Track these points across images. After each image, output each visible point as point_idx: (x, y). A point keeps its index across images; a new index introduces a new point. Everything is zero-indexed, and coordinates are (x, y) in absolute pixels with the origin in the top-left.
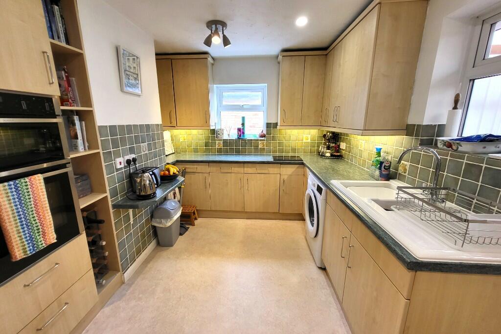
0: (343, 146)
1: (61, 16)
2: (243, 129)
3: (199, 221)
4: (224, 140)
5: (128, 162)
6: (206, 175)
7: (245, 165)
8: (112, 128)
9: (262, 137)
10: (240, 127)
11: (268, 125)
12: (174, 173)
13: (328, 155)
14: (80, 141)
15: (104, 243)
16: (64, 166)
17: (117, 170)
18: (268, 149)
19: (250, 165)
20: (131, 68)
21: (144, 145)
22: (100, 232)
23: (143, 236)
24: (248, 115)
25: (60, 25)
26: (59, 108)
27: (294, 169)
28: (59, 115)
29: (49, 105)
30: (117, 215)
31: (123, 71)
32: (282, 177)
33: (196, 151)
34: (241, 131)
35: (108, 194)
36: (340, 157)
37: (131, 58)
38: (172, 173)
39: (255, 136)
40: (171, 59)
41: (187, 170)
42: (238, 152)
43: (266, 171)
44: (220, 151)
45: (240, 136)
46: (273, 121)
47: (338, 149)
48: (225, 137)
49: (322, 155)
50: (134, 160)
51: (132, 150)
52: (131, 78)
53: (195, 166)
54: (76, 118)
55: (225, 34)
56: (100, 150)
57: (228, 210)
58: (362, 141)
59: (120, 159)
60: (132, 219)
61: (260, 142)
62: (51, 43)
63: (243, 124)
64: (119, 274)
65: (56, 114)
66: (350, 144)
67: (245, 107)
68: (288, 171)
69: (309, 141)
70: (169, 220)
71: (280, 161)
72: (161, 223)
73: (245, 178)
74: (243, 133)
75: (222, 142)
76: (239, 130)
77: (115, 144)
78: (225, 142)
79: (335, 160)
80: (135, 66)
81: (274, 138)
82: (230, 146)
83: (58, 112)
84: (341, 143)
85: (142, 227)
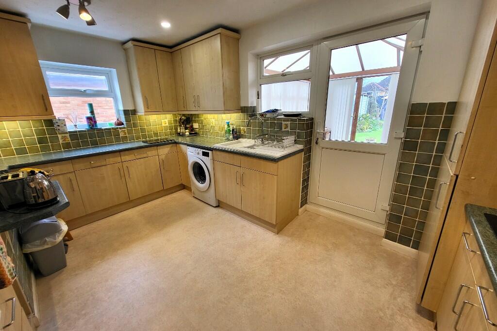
0: (196, 125)
2: (94, 117)
4: (70, 132)
6: (69, 175)
7: (122, 153)
9: (120, 125)
10: (89, 115)
11: (126, 112)
13: (187, 133)
18: (131, 137)
19: (127, 152)
24: (95, 101)
27: (169, 149)
32: (160, 157)
33: (21, 151)
34: (91, 120)
36: (196, 134)
39: (111, 124)
42: (95, 144)
43: (145, 155)
44: (67, 147)
45: (93, 126)
46: (131, 108)
47: (192, 129)
48: (70, 127)
49: (183, 135)
58: (212, 120)
61: (120, 130)
63: (92, 112)
66: (202, 123)
67: (87, 92)
68: (164, 151)
69: (167, 124)
70: (57, 234)
73: (125, 167)
74: (95, 122)
75: (68, 135)
76: (89, 118)
78: (74, 135)
79: (194, 136)
81: (135, 125)
82: (82, 139)
84: (194, 124)
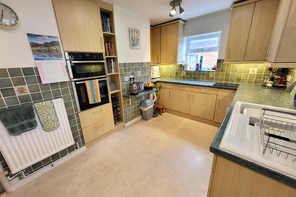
0: (289, 78)
1: (109, 21)
2: (201, 64)
3: (165, 114)
4: (187, 71)
5: (131, 79)
6: (170, 90)
7: (193, 86)
8: (125, 64)
9: (214, 70)
10: (199, 62)
11: (219, 61)
12: (150, 86)
13: (270, 85)
14: (113, 69)
15: (119, 109)
16: (105, 78)
17: (125, 82)
18: (216, 78)
19: (196, 87)
20: (135, 37)
21: (139, 72)
22: (118, 105)
23: (135, 112)
25: (109, 25)
26: (105, 57)
27: (229, 93)
28: (105, 60)
29: (102, 56)
30: (124, 100)
31: (131, 38)
32: (218, 98)
33: (171, 77)
35: (121, 90)
37: (135, 32)
38: (149, 86)
40: (161, 27)
41: (162, 86)
42: (195, 79)
43: (207, 92)
44: (184, 78)
45: (198, 68)
47: (284, 81)
48: (188, 69)
49: (264, 86)
50: (133, 78)
51: (133, 74)
52: (135, 41)
53: (166, 84)
54: (112, 60)
55: (181, 6)
56: (119, 73)
57: (181, 111)
59: (127, 77)
60: (130, 103)
61: (211, 73)
62: (103, 33)
63: (201, 61)
64: (123, 123)
65: (104, 59)
66: (294, 76)
67: (204, 49)
68: (223, 94)
69: (256, 73)
71: (218, 87)
72: (143, 108)
73: (192, 95)
74: (200, 67)
75: (185, 72)
76: (197, 65)
77: (125, 71)
78: (188, 73)
79: (275, 90)
80: (137, 35)
81: (222, 70)
82: (190, 75)
83: (104, 58)
84: (288, 76)
85: (135, 108)
